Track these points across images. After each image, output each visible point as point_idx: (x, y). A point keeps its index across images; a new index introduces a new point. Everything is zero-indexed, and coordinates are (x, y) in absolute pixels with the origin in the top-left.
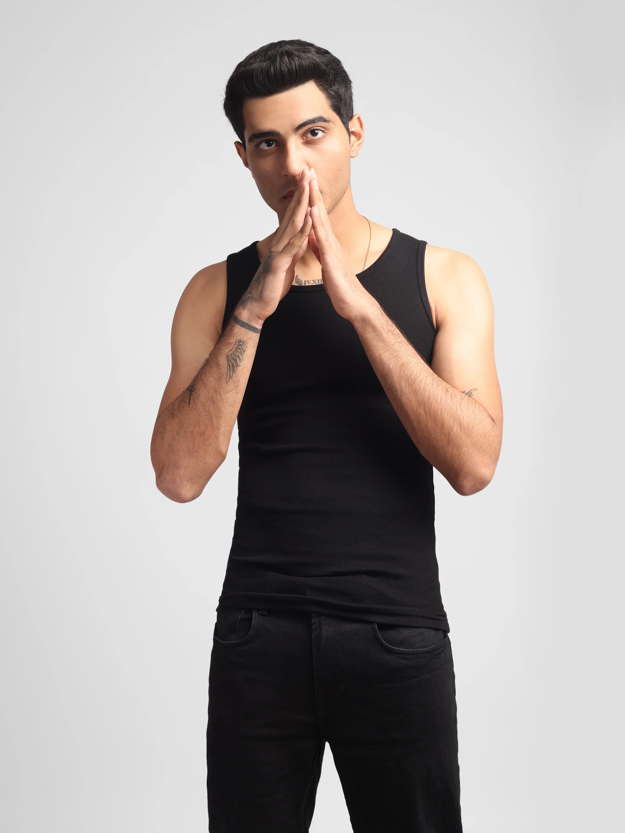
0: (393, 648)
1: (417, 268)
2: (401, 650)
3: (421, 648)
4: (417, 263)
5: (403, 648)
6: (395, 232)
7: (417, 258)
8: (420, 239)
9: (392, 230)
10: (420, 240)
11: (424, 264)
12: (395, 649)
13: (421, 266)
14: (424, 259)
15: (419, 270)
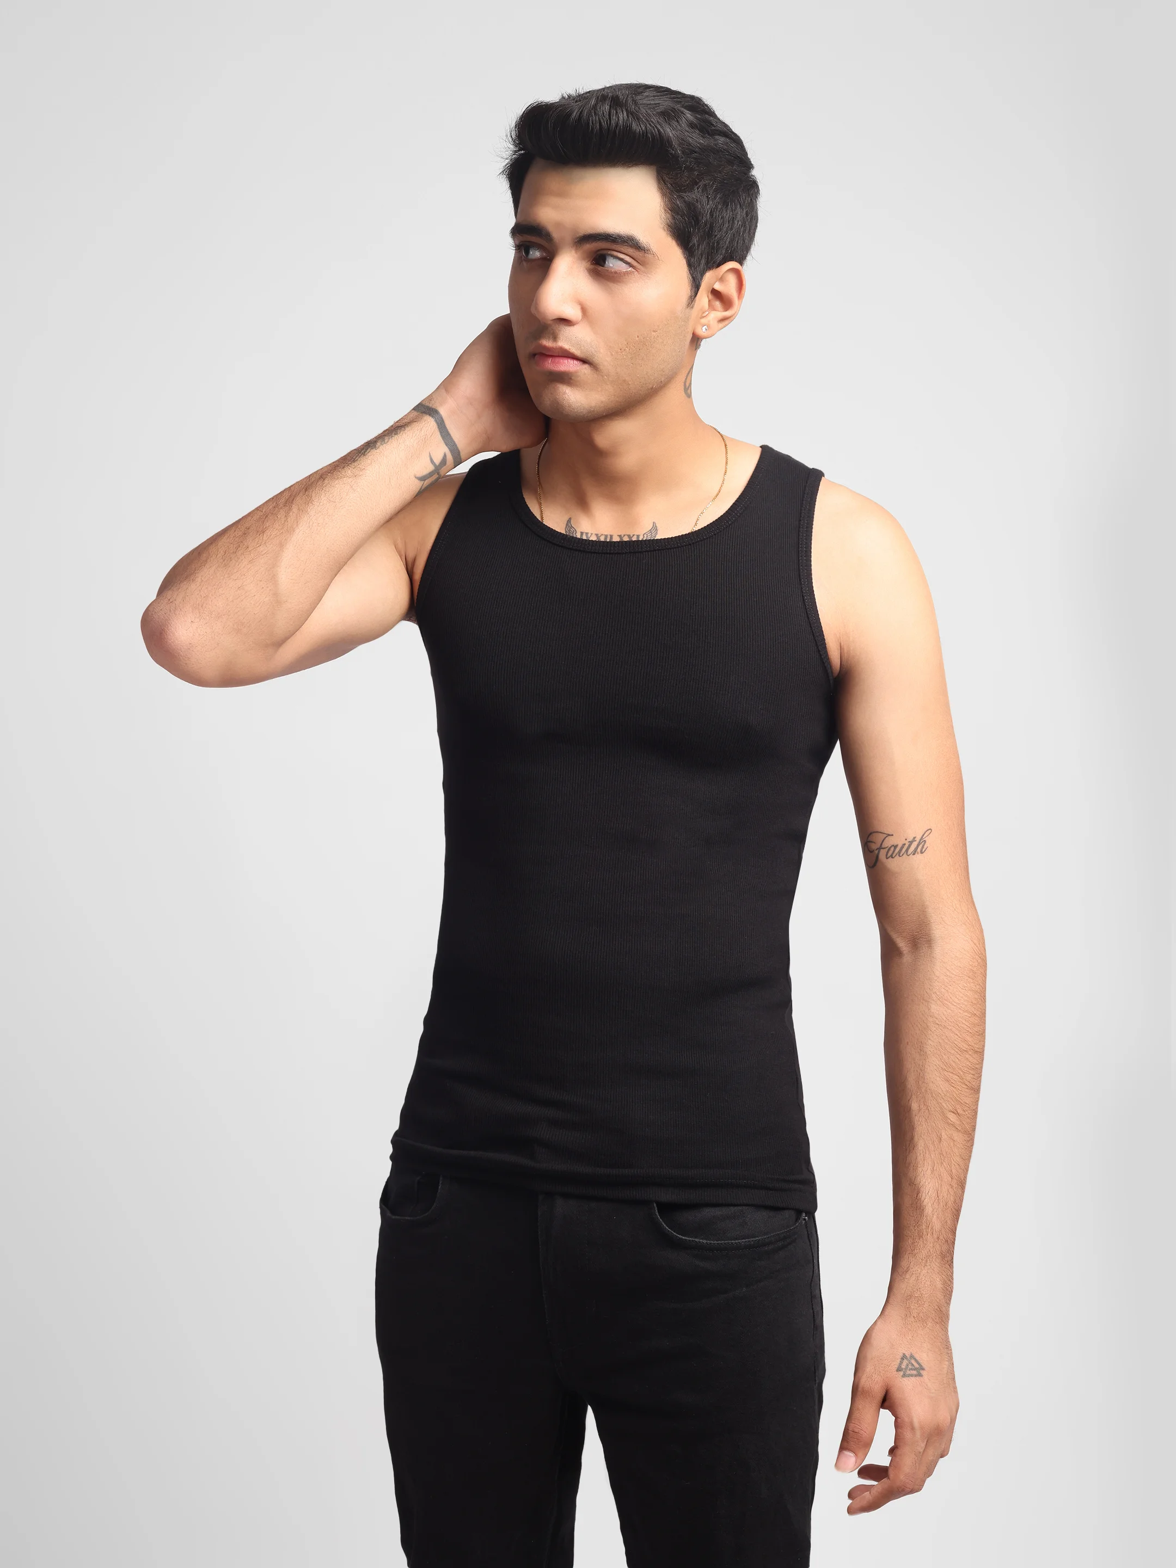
0: (682, 1239)
1: (799, 531)
2: (696, 1241)
3: (736, 1239)
4: (800, 520)
5: (702, 1239)
6: (766, 452)
7: (801, 510)
8: (810, 465)
9: (761, 447)
10: (811, 467)
11: (813, 524)
12: (685, 1240)
13: (807, 528)
14: (814, 514)
15: (802, 536)
